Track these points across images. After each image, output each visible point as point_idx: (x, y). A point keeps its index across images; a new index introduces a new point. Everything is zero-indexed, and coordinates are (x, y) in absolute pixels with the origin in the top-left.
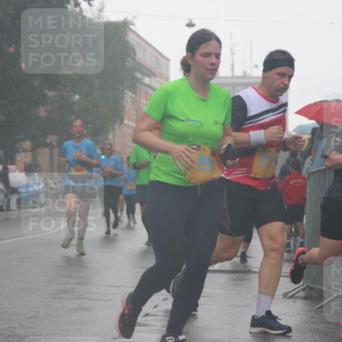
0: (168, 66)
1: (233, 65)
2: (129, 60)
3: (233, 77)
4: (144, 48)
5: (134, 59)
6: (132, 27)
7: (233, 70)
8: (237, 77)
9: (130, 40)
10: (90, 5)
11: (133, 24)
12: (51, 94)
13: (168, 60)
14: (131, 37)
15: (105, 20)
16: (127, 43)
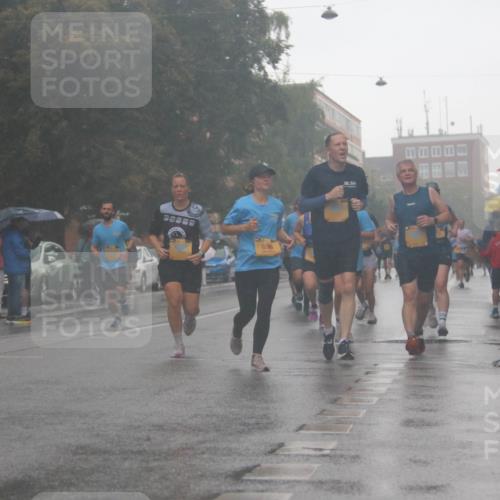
0: (359, 128)
1: (427, 124)
2: (318, 123)
3: (428, 136)
4: (333, 110)
5: (324, 123)
6: (319, 88)
7: (428, 128)
8: (433, 136)
9: (318, 102)
10: (275, 67)
11: (321, 86)
12: (237, 162)
13: (359, 121)
14: (318, 99)
15: (291, 83)
16: (315, 105)
